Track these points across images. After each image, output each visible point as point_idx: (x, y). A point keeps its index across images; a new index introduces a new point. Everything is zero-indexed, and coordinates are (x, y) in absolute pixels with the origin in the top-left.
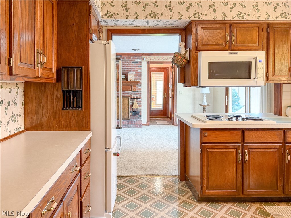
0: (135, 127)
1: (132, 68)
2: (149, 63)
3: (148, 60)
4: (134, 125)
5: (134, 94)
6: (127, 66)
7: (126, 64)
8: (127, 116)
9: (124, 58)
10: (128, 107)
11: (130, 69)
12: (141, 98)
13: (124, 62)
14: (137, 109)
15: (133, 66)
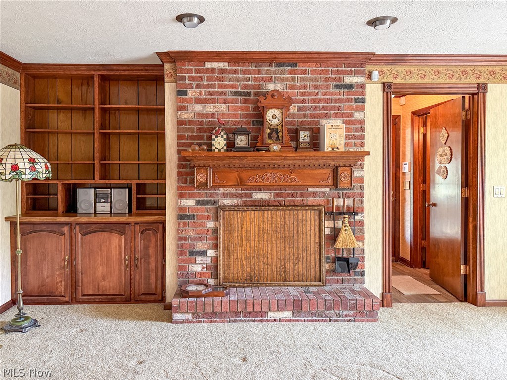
0: (354, 320)
1: (333, 108)
2: (387, 87)
3: (384, 80)
4: (352, 312)
5: (339, 197)
6: (314, 101)
7: (310, 94)
8: (314, 272)
9: (305, 72)
10: (317, 241)
11: (324, 108)
12: (363, 210)
13: (306, 87)
14: (349, 250)
15: (336, 101)
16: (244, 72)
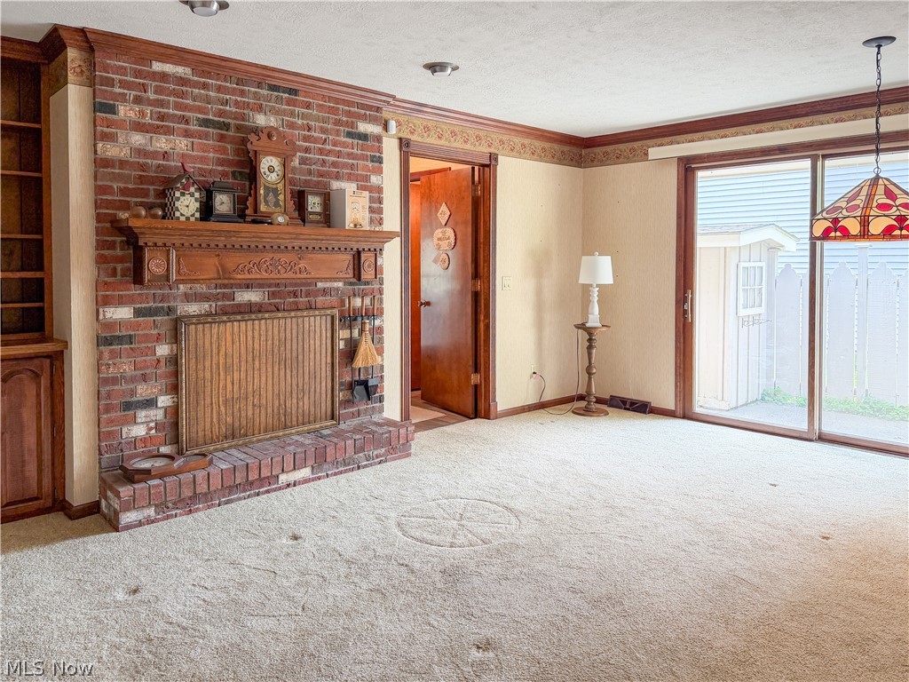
0: (386, 461)
1: (345, 165)
2: (404, 144)
3: (401, 135)
4: (383, 450)
5: (355, 295)
6: (321, 151)
7: (316, 140)
8: (325, 406)
9: (308, 106)
10: (329, 360)
11: (334, 164)
12: (381, 312)
13: (309, 129)
14: (366, 369)
15: (350, 155)
16: (219, 89)
